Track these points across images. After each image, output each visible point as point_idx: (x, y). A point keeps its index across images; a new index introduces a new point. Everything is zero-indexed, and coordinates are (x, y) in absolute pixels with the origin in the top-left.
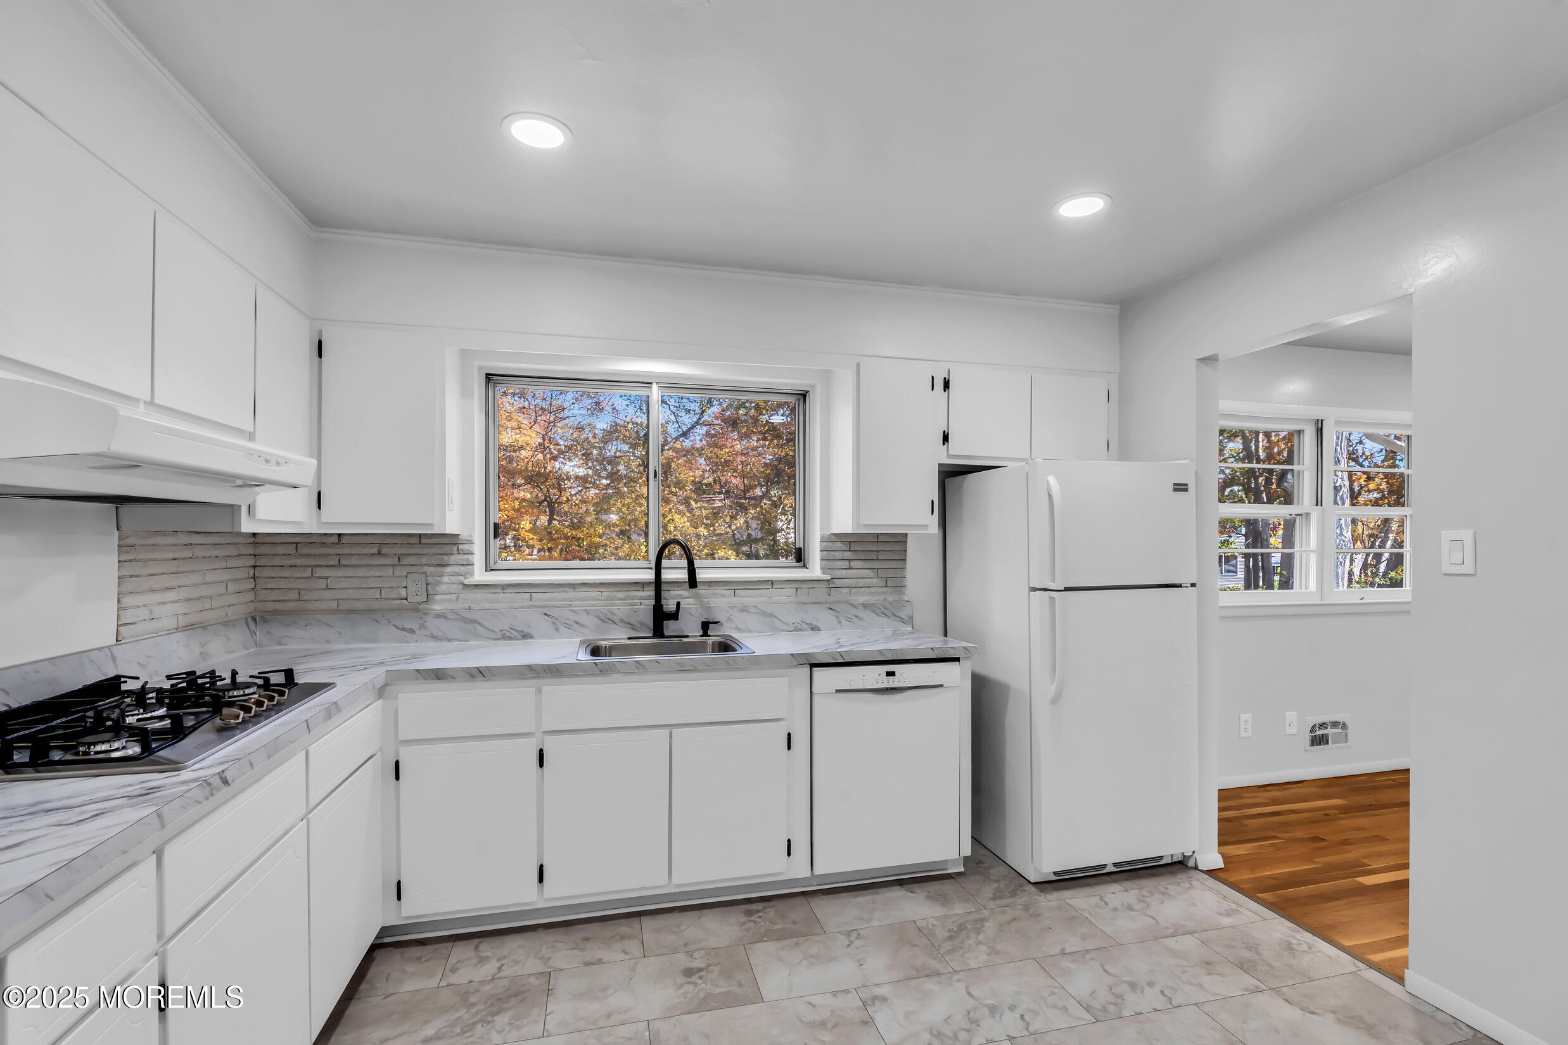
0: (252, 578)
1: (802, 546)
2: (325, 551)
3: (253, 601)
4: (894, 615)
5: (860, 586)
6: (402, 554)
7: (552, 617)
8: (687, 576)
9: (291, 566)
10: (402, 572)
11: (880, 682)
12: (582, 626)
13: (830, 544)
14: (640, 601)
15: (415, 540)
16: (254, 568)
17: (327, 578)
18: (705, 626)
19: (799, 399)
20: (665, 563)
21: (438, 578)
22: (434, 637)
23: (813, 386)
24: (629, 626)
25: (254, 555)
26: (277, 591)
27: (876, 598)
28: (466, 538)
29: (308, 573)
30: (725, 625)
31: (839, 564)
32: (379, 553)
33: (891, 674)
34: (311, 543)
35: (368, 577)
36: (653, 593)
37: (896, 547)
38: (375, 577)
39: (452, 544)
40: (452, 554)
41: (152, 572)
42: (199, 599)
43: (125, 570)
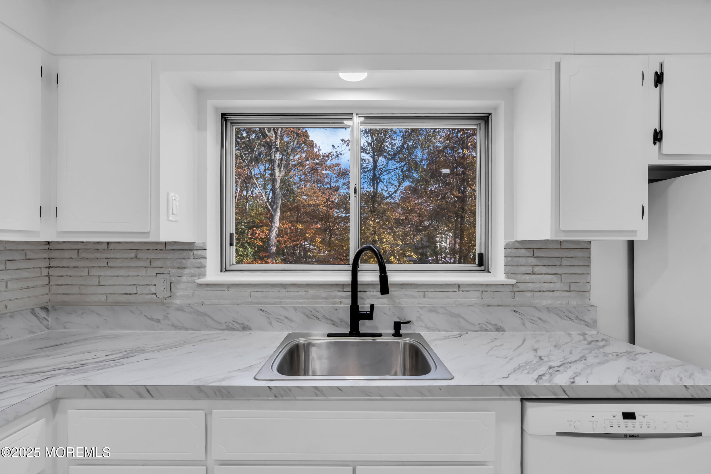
0: (47, 276)
1: (483, 252)
2: (98, 255)
3: (48, 294)
4: (577, 318)
5: (544, 290)
6: (153, 258)
7: (266, 312)
8: (379, 280)
9: (75, 267)
10: (152, 272)
11: (615, 426)
12: (291, 321)
13: (514, 251)
14: (340, 300)
15: (162, 247)
16: (49, 269)
17: (99, 277)
18: (397, 326)
19: (480, 124)
20: (361, 266)
21: (178, 278)
22: (175, 327)
23: (496, 109)
24: (330, 322)
25: (49, 259)
26: (63, 287)
27: (559, 302)
28: (200, 245)
29: (85, 273)
30: (415, 323)
31: (523, 269)
32: (136, 257)
33: (629, 416)
34: (89, 249)
35: (128, 276)
36: (350, 293)
37: (579, 254)
38: (133, 276)
39: (190, 250)
40: (189, 259)
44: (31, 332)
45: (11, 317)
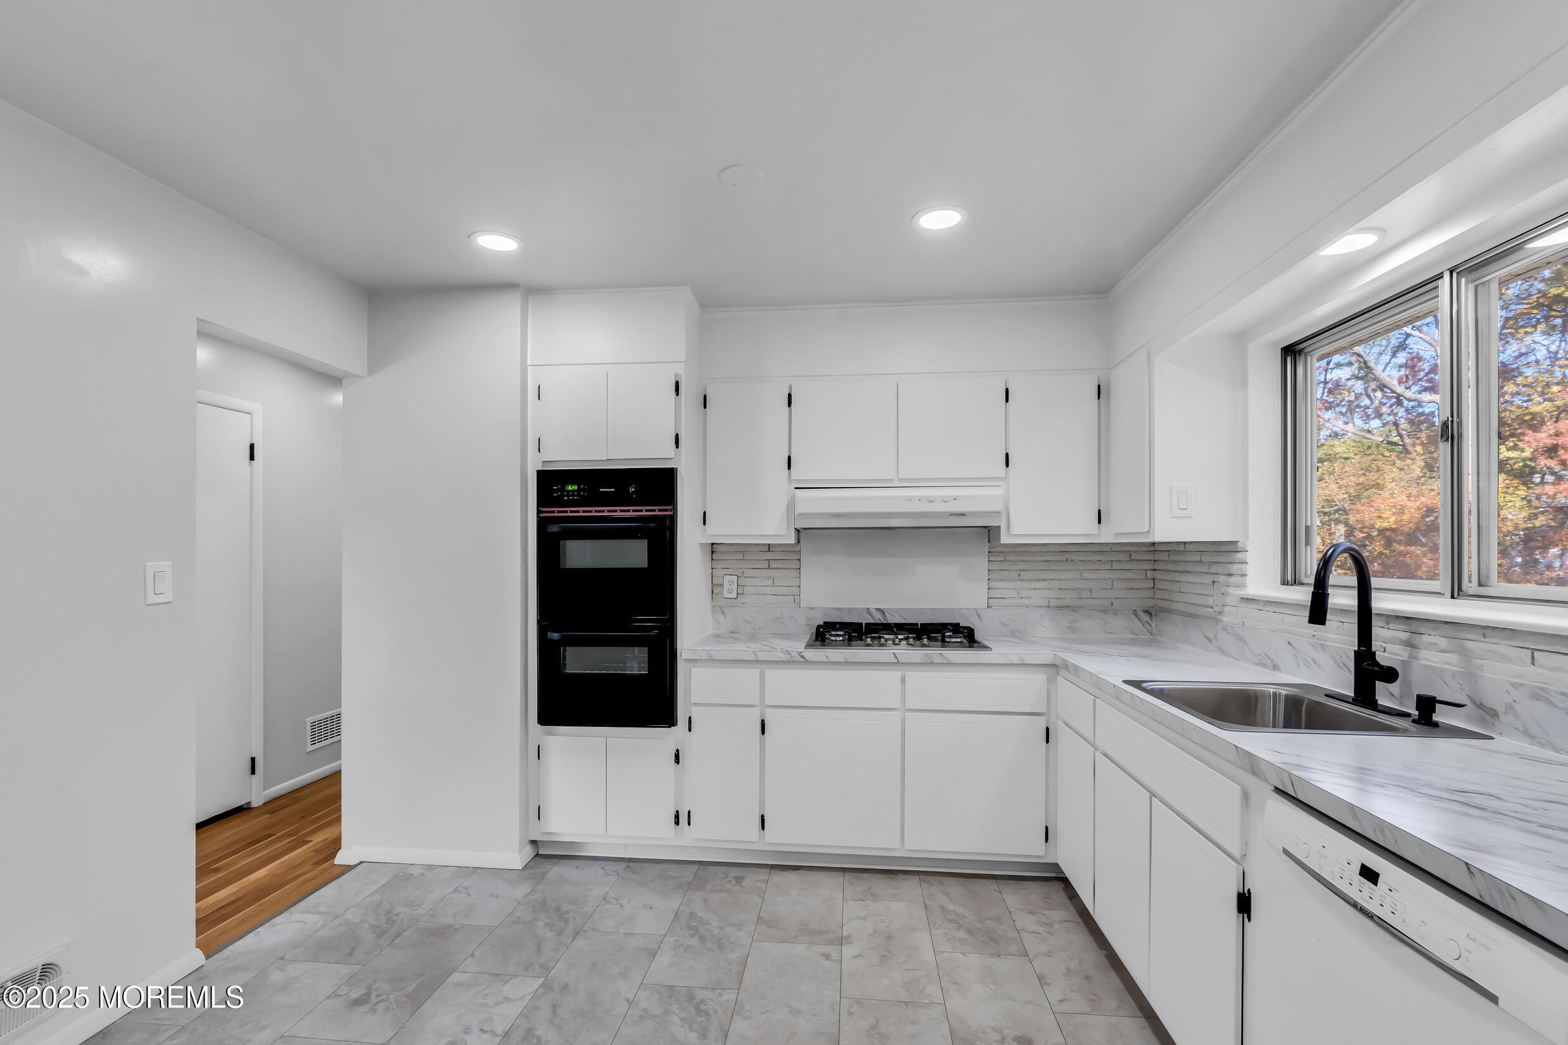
0: (1151, 579)
3: (1151, 598)
7: (1294, 648)
9: (1167, 571)
10: (1211, 580)
11: (1346, 879)
16: (1154, 572)
18: (1426, 704)
21: (1227, 588)
25: (1154, 561)
26: (1170, 593)
28: (1242, 547)
33: (1369, 875)
39: (1236, 552)
40: (1235, 563)
41: (1022, 568)
42: (1074, 589)
43: (994, 566)
44: (1133, 633)
45: (1114, 614)
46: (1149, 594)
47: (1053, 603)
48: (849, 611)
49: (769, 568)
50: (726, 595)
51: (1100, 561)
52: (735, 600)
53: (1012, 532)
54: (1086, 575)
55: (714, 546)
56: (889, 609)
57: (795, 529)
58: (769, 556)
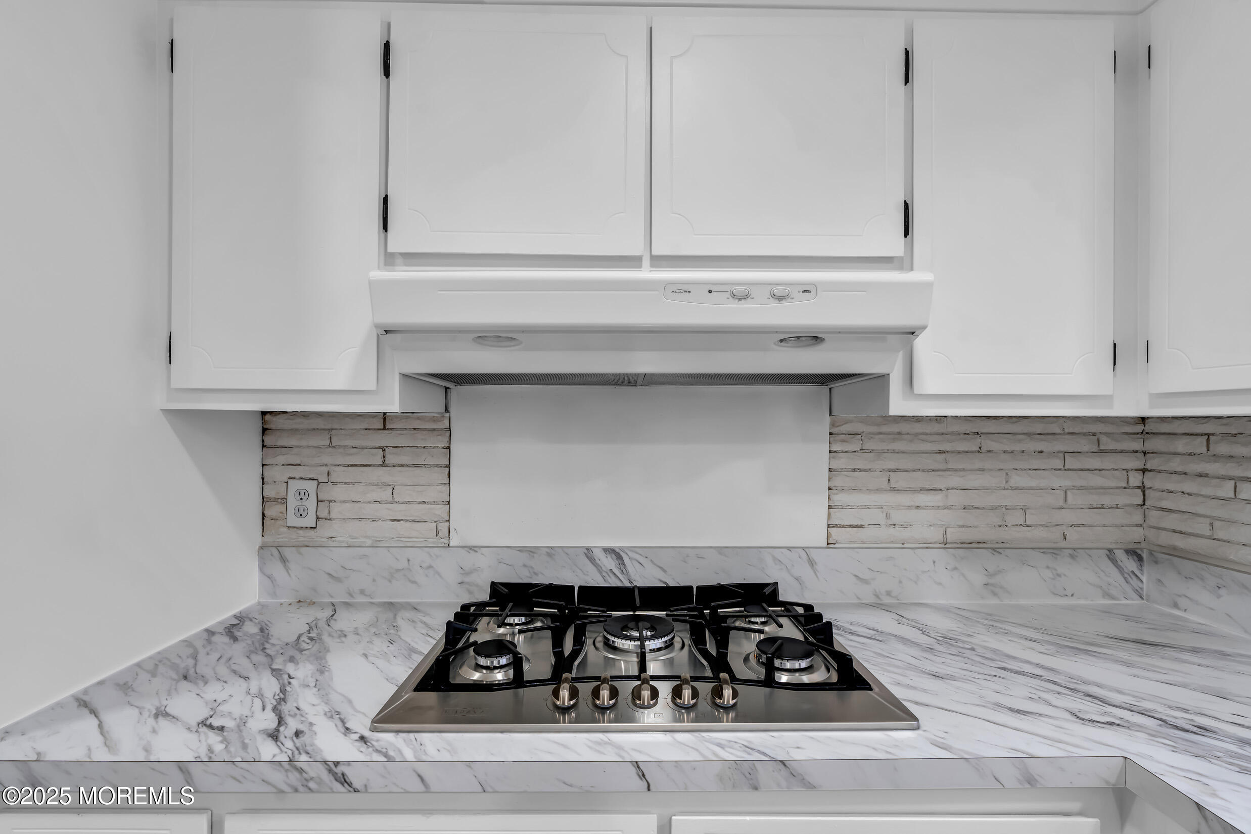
0: (1139, 487)
3: (1141, 525)
9: (1200, 475)
16: (1144, 473)
25: (1145, 453)
26: (1175, 515)
29: (1226, 490)
34: (1234, 435)
41: (893, 467)
42: (993, 508)
43: (841, 462)
44: (1107, 595)
45: (1072, 557)
46: (1137, 518)
47: (954, 535)
48: (549, 555)
49: (384, 464)
50: (293, 520)
51: (1041, 452)
52: (312, 532)
53: (917, 389)
54: (1017, 480)
55: (267, 417)
56: (628, 548)
57: (400, 373)
58: (384, 439)
